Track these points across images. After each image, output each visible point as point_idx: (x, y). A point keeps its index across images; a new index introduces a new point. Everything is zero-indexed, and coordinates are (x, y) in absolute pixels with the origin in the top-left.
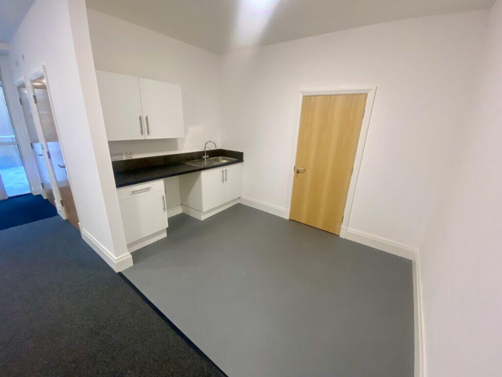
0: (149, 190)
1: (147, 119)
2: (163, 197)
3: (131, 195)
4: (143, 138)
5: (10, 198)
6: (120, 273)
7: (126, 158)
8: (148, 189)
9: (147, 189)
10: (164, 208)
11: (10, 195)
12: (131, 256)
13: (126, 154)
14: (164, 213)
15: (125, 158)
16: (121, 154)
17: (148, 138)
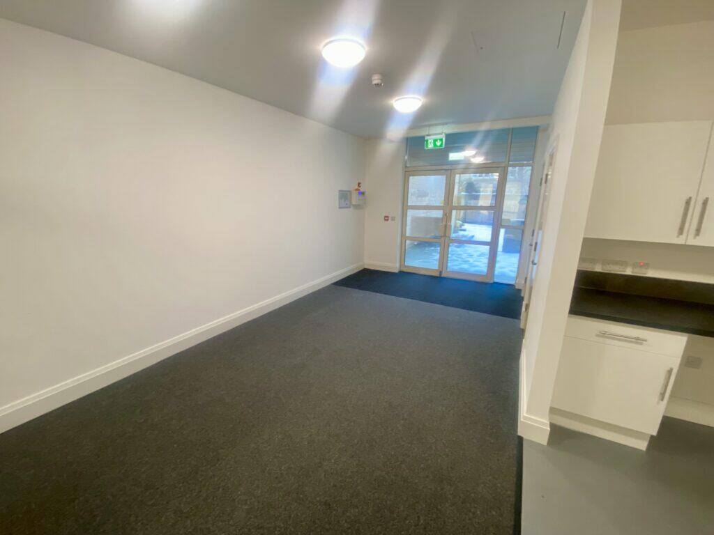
0: (641, 344)
1: (705, 203)
2: (670, 372)
3: (597, 336)
4: (680, 241)
5: (495, 283)
6: (521, 439)
7: (633, 272)
8: (638, 341)
9: (637, 339)
10: (663, 395)
11: (496, 280)
12: (549, 429)
13: (634, 266)
14: (658, 403)
15: (628, 272)
16: (625, 264)
17: (692, 241)
